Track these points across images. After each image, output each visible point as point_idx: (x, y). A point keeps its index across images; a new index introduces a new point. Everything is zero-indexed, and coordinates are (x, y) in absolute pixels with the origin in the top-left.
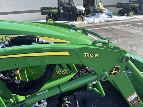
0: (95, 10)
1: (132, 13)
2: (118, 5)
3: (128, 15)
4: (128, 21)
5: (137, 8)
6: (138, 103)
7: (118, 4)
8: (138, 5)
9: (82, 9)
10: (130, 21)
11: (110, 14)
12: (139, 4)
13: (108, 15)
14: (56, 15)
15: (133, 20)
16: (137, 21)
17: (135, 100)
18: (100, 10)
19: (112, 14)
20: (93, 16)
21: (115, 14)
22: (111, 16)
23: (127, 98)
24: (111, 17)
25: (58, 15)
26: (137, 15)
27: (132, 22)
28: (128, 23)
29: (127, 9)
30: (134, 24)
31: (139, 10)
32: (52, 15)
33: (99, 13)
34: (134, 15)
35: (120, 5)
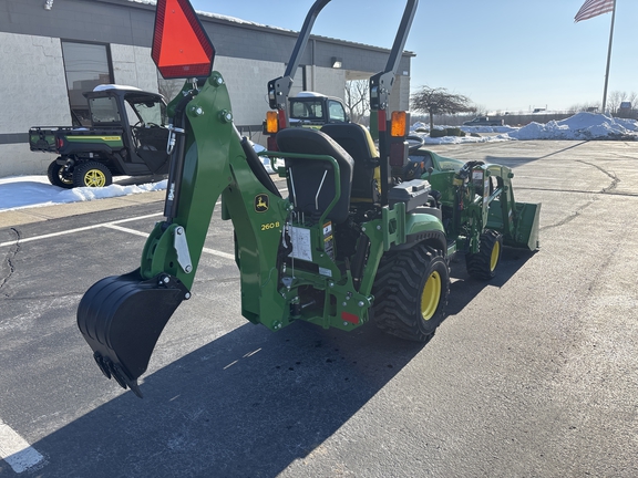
25: (121, 156)
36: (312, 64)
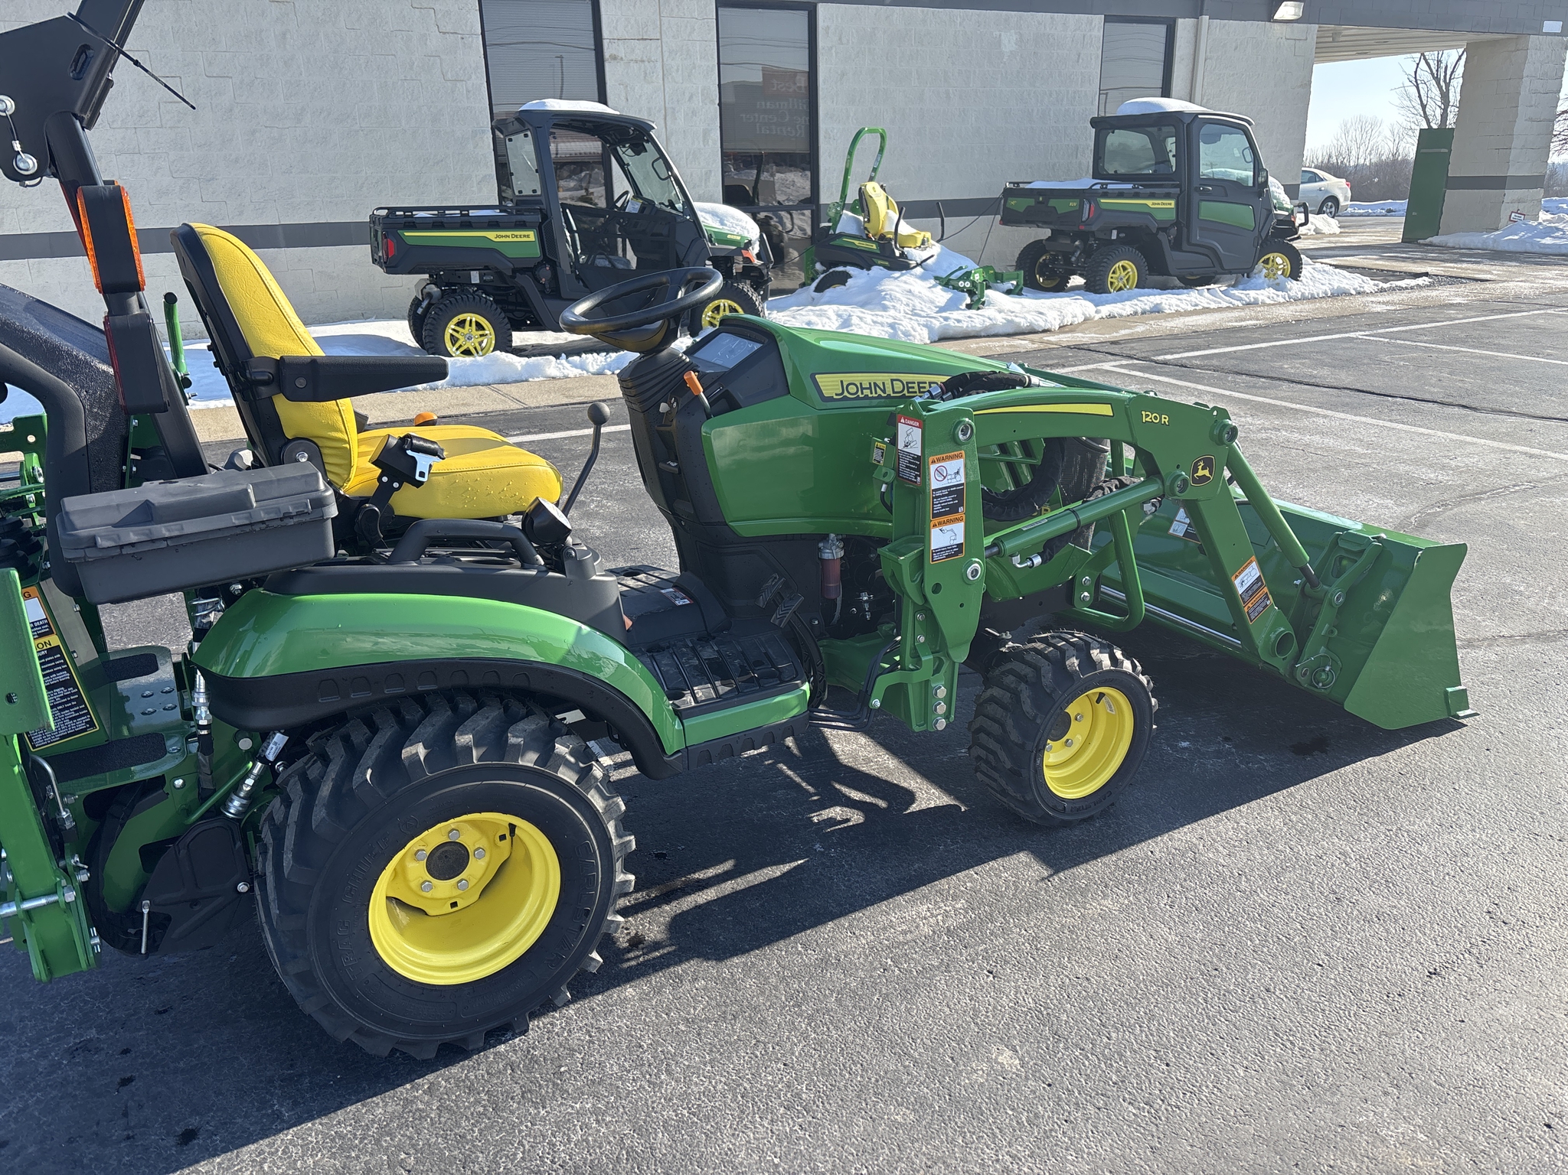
0: (837, 242)
1: (1124, 270)
2: (1013, 202)
3: (1096, 287)
4: (1108, 337)
5: (1164, 230)
6: (1263, 605)
7: (1008, 193)
8: (1164, 206)
9: (738, 230)
10: (1123, 332)
11: (967, 276)
12: (1171, 204)
13: (946, 283)
14: (525, 281)
15: (1140, 329)
16: (1174, 337)
17: (1255, 587)
18: (882, 237)
19: (977, 277)
20: (819, 289)
21: (999, 278)
22: (971, 293)
23: (1233, 578)
24: (976, 304)
25: (537, 280)
26: (1164, 287)
27: (1140, 340)
28: (1115, 349)
29: (1085, 241)
30: (1161, 358)
31: (1177, 245)
32: (475, 278)
33: (876, 270)
34: (1140, 285)
35: (1031, 202)
36: (1196, 13)
